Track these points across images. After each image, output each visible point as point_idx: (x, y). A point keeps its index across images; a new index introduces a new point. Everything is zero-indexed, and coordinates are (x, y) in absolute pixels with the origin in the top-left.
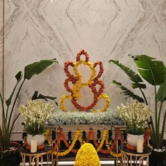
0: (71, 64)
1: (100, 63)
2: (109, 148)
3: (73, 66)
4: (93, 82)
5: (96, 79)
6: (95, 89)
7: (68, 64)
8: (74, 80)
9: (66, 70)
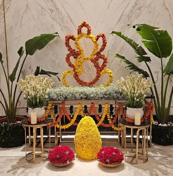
0: (72, 38)
1: (103, 36)
2: (110, 122)
3: (74, 39)
4: (95, 56)
5: (98, 53)
6: (98, 64)
7: (69, 38)
8: (76, 54)
9: (67, 44)
